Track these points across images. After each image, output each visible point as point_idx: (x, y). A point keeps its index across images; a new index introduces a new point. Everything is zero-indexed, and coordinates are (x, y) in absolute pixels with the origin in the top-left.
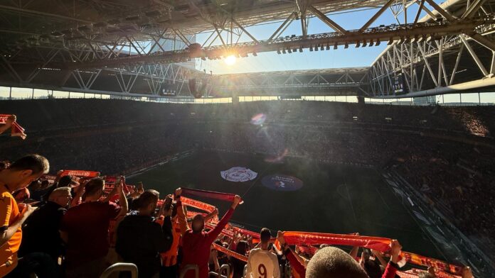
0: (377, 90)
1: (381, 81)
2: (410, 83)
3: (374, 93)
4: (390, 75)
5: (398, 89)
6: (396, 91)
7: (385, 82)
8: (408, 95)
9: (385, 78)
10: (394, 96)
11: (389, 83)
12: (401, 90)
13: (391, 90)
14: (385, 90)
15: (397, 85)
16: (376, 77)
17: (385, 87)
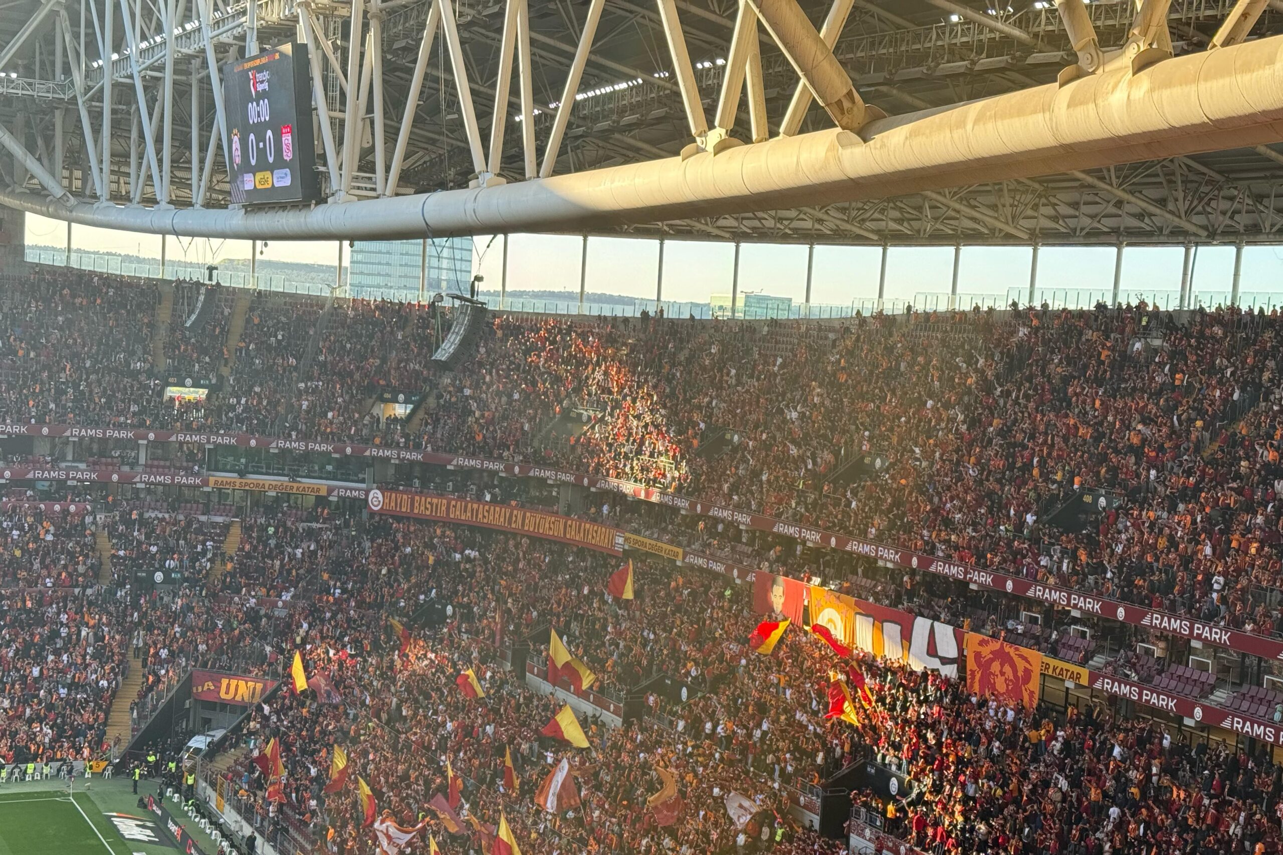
0: (120, 157)
1: (152, 85)
2: (339, 126)
3: (101, 183)
4: (221, 49)
5: (263, 166)
6: (249, 182)
7: (181, 92)
8: (317, 217)
9: (183, 64)
10: (235, 218)
11: (208, 109)
12: (283, 179)
13: (219, 166)
14: (180, 162)
15: (260, 129)
16: (118, 44)
17: (182, 142)
